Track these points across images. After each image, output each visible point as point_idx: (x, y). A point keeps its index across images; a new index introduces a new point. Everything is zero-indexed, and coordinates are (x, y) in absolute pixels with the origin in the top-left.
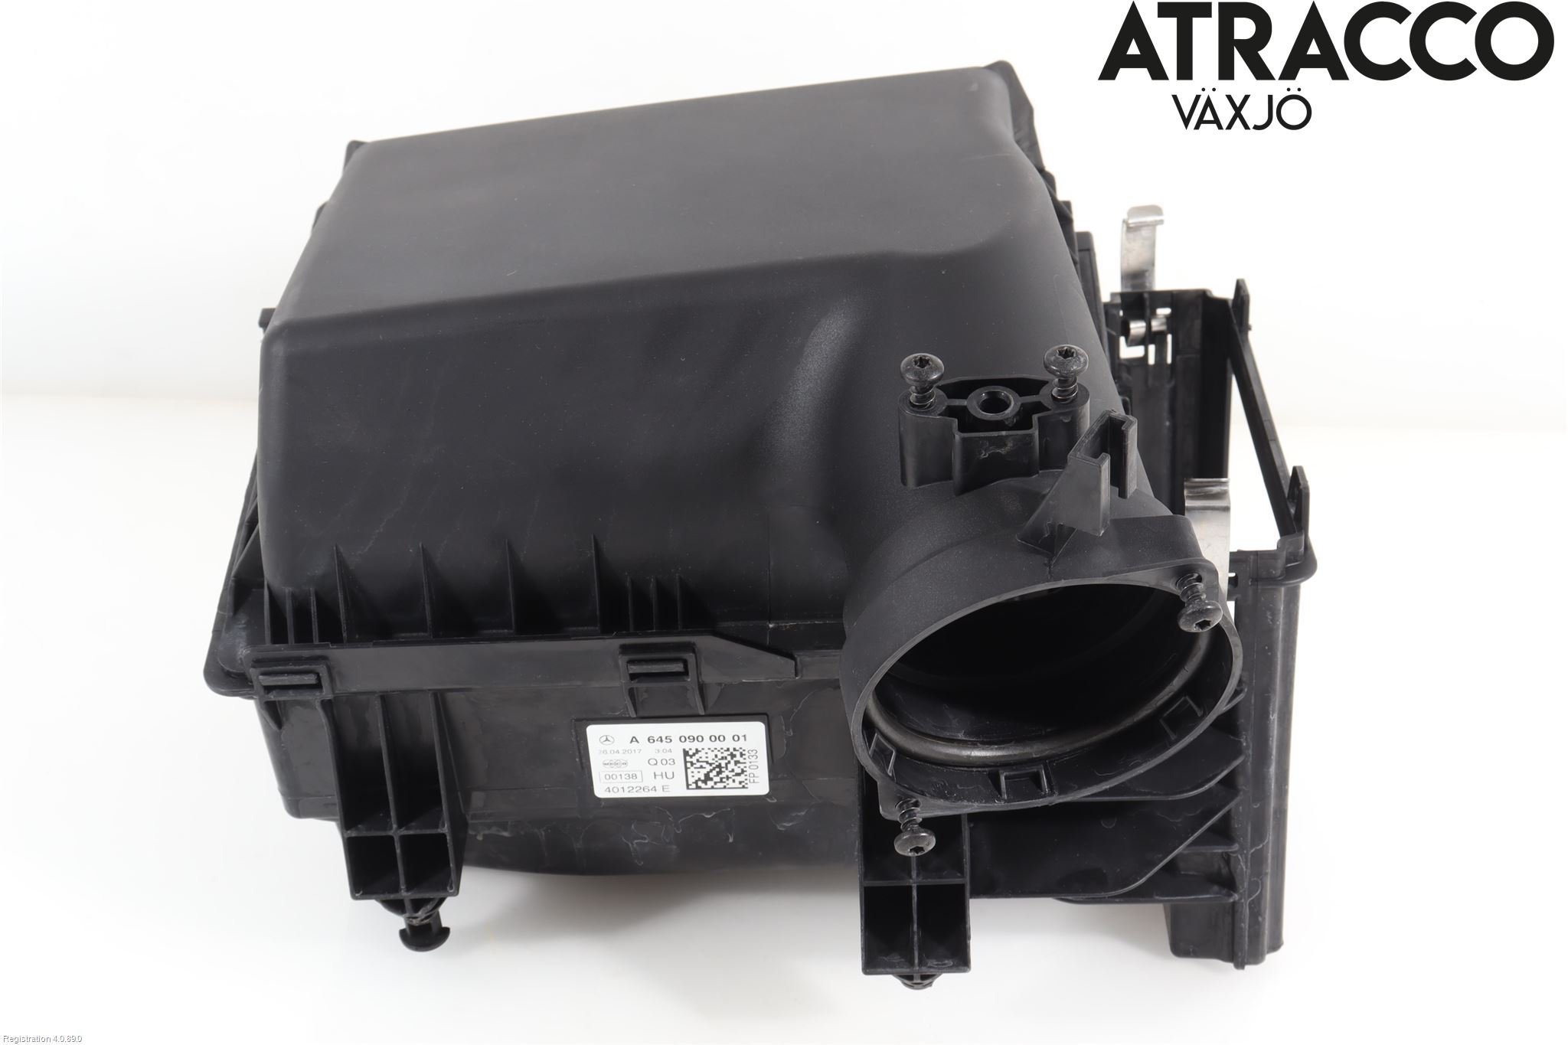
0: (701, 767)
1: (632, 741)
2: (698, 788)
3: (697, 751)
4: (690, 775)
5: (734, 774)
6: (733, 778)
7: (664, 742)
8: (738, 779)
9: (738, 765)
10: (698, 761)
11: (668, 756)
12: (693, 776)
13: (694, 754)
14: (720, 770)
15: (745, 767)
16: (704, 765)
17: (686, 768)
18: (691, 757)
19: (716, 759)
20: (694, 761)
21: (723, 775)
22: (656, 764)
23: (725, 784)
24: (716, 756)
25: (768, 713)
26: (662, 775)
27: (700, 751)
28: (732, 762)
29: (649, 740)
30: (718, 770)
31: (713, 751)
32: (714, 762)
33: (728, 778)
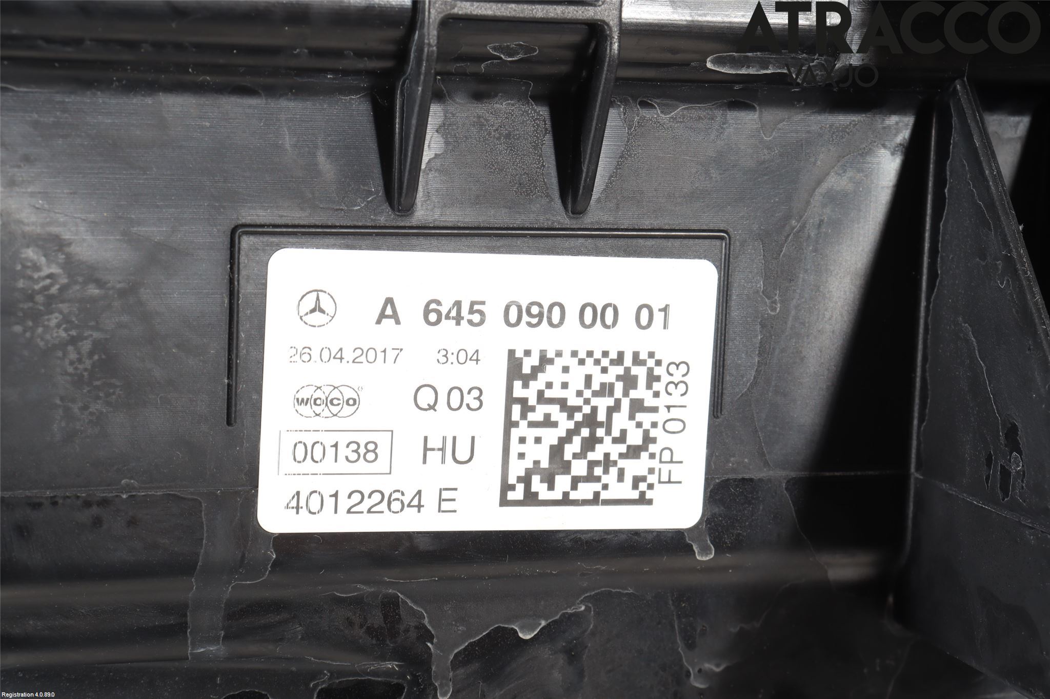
0: (548, 422)
1: (382, 316)
2: (531, 499)
3: (545, 360)
4: (515, 448)
5: (622, 448)
6: (622, 463)
7: (464, 323)
8: (633, 467)
9: (639, 416)
10: (541, 398)
11: (466, 376)
12: (521, 456)
13: (536, 371)
14: (593, 433)
15: (654, 425)
16: (554, 411)
17: (510, 424)
18: (526, 382)
19: (587, 394)
20: (532, 394)
21: (597, 455)
22: (432, 407)
23: (597, 487)
24: (588, 379)
25: (731, 230)
26: (442, 450)
27: (551, 361)
28: (625, 404)
29: (427, 312)
30: (585, 432)
31: (582, 362)
32: (579, 402)
33: (607, 462)
